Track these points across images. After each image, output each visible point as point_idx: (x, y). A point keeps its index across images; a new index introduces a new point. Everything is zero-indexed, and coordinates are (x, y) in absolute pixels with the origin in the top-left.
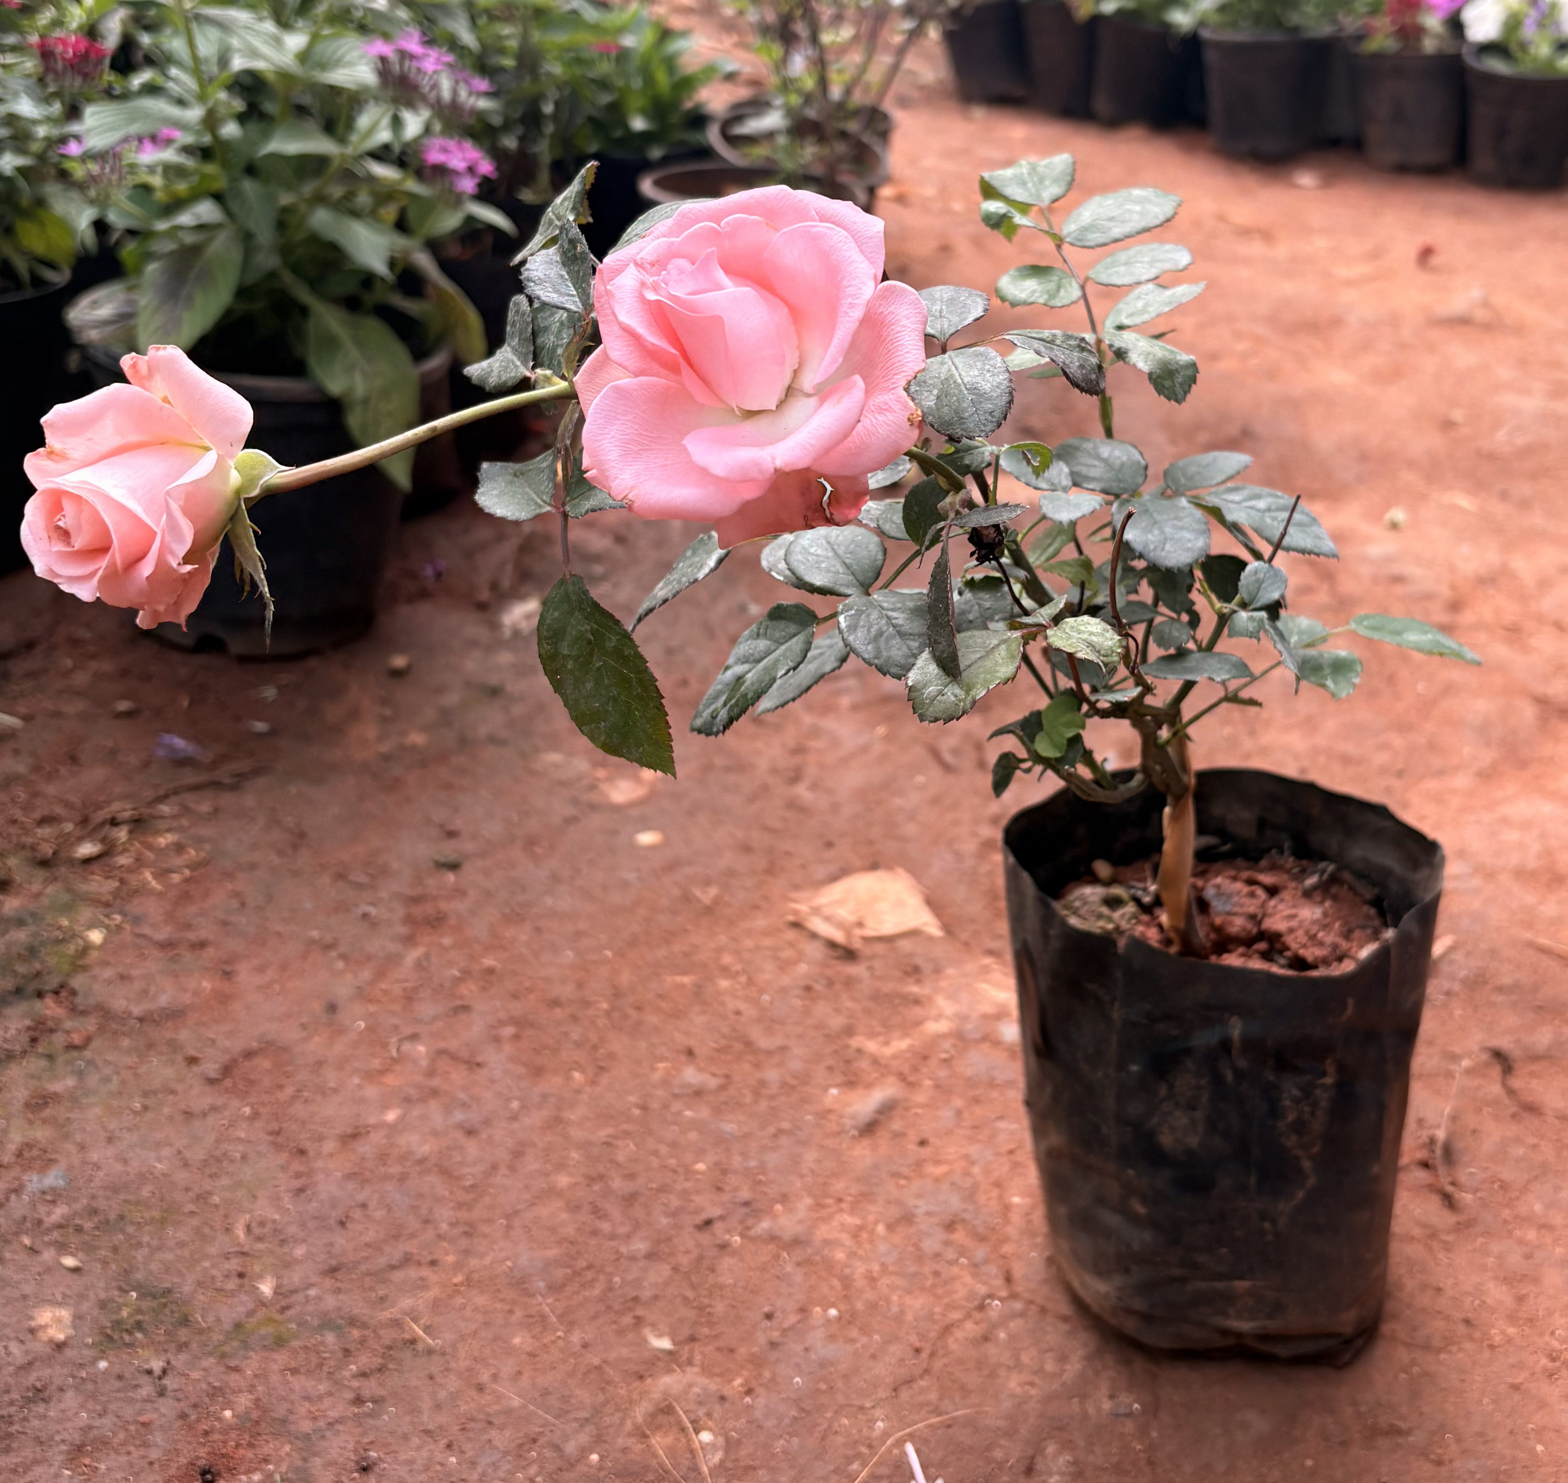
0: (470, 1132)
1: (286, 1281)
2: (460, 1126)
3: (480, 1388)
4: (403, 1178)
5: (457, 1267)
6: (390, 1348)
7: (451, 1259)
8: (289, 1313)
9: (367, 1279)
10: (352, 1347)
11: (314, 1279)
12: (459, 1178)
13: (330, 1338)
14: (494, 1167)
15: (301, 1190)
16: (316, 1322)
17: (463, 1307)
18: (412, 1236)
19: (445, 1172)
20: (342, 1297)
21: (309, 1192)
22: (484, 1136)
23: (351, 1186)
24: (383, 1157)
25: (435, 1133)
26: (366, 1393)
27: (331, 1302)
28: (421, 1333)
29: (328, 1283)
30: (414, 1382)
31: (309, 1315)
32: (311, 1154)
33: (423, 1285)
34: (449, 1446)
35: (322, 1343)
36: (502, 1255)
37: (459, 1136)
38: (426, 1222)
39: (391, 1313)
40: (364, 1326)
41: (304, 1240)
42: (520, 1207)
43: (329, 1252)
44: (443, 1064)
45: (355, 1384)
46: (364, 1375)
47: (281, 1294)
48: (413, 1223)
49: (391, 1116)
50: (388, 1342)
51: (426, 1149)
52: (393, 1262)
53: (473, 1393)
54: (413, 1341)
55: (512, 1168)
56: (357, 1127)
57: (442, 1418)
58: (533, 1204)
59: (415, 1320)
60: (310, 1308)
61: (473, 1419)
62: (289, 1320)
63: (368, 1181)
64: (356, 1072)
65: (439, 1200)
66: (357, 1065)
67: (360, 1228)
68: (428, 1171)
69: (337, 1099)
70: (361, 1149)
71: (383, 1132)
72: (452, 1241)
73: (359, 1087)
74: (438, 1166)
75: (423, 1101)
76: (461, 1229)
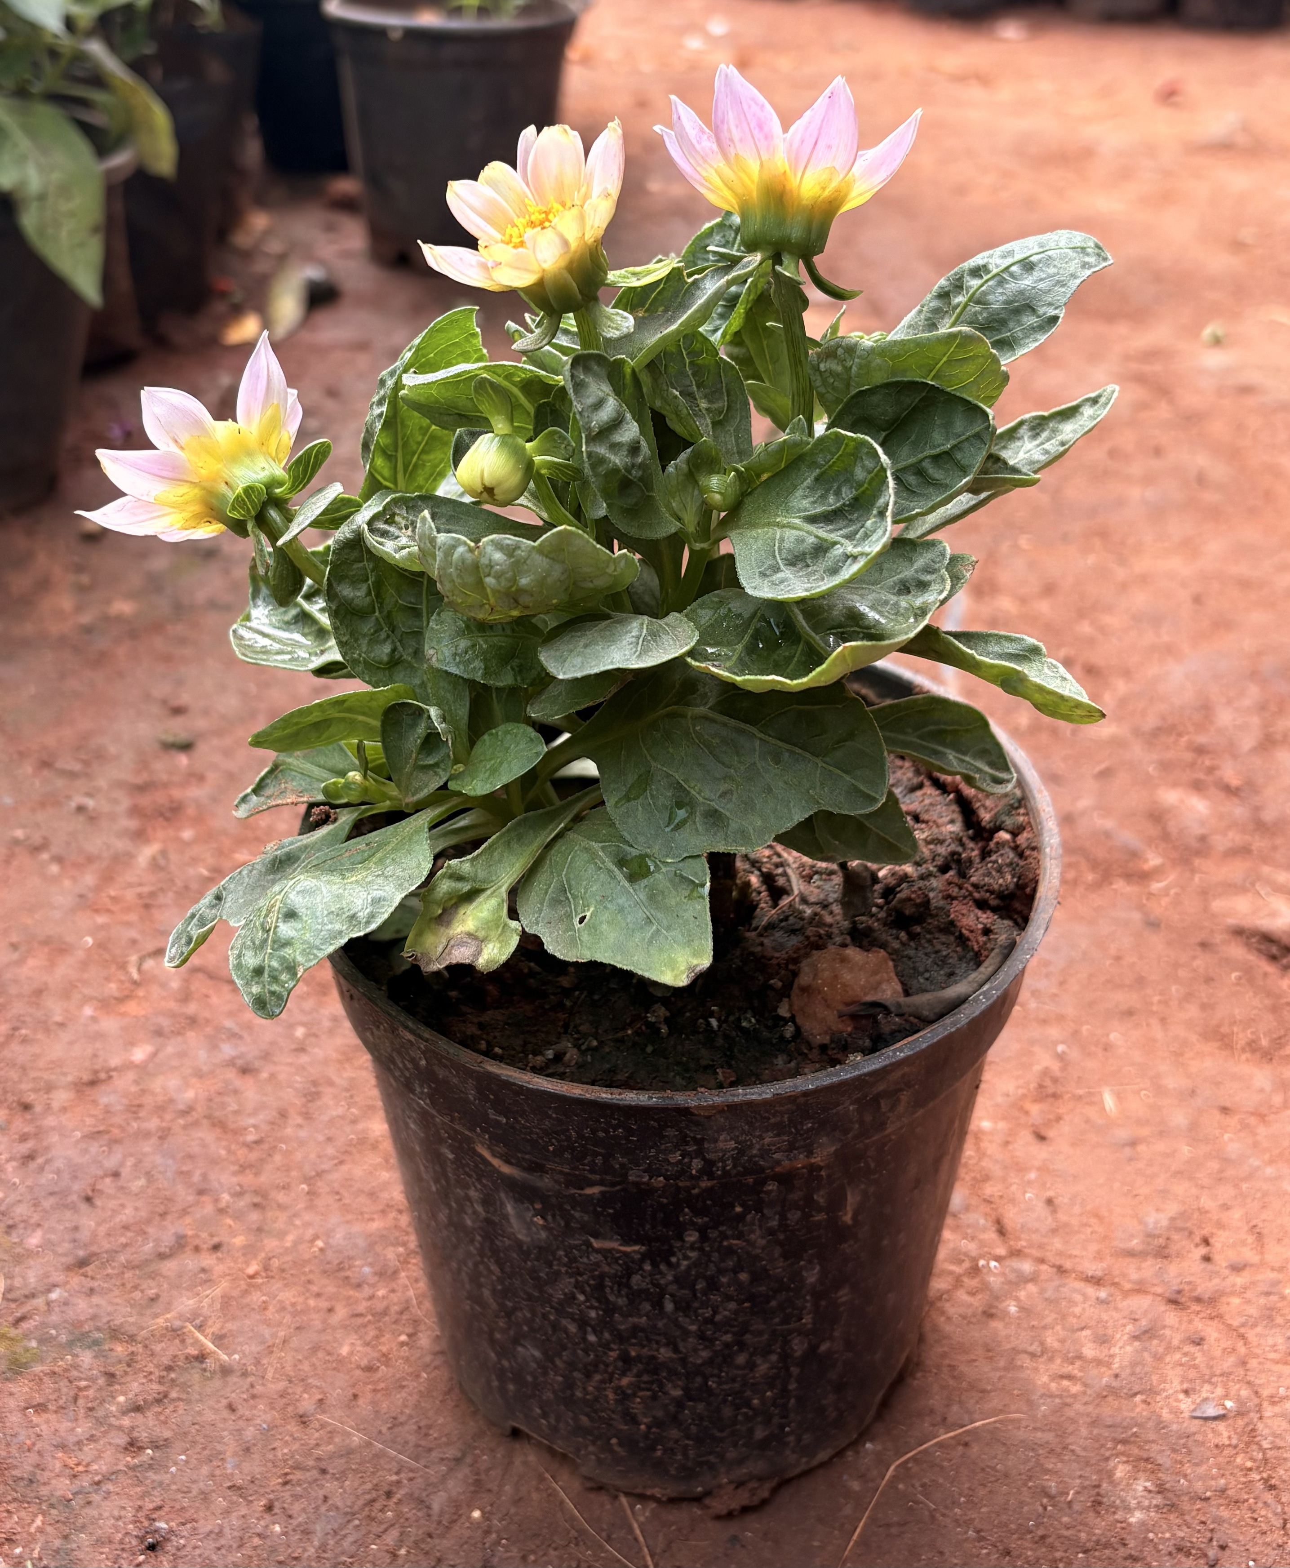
0: (245, 1071)
1: (18, 1282)
2: (231, 1063)
3: (303, 1420)
4: (164, 1135)
5: (249, 1251)
6: (169, 1369)
7: (239, 1241)
8: (25, 1325)
9: (129, 1275)
10: (118, 1370)
11: (58, 1277)
12: (238, 1132)
13: (86, 1358)
14: (283, 1114)
15: (30, 1157)
16: (63, 1338)
17: (264, 1307)
18: (185, 1212)
19: (220, 1125)
20: (95, 1300)
21: (40, 1160)
22: (264, 1075)
23: (94, 1148)
24: (134, 1109)
25: (199, 1074)
26: (143, 1436)
27: (82, 1307)
28: (211, 1346)
29: (76, 1281)
30: (209, 1416)
31: (55, 1327)
32: (38, 1109)
33: (205, 1277)
34: (269, 1508)
35: (76, 1367)
36: (310, 1232)
37: (231, 1074)
38: (201, 1192)
39: (167, 1320)
40: (132, 1338)
41: (39, 1225)
42: (325, 1166)
43: (75, 1241)
44: (199, 984)
45: (126, 1422)
46: (138, 1409)
47: (14, 1300)
48: (184, 1195)
49: (139, 1054)
50: (166, 1361)
51: (190, 1094)
52: (162, 1250)
53: (293, 1427)
54: (201, 1357)
55: (307, 1116)
56: (96, 1072)
57: (254, 1466)
58: (341, 1162)
59: (200, 1328)
60: (54, 1318)
61: (297, 1467)
62: (27, 1336)
63: (117, 1141)
64: (87, 999)
65: (214, 1162)
66: (87, 991)
67: (112, 1204)
68: (196, 1124)
69: (65, 1036)
70: (104, 1100)
71: (131, 1075)
72: (238, 1216)
73: (94, 1019)
74: (208, 1117)
75: (179, 1033)
76: (248, 1199)
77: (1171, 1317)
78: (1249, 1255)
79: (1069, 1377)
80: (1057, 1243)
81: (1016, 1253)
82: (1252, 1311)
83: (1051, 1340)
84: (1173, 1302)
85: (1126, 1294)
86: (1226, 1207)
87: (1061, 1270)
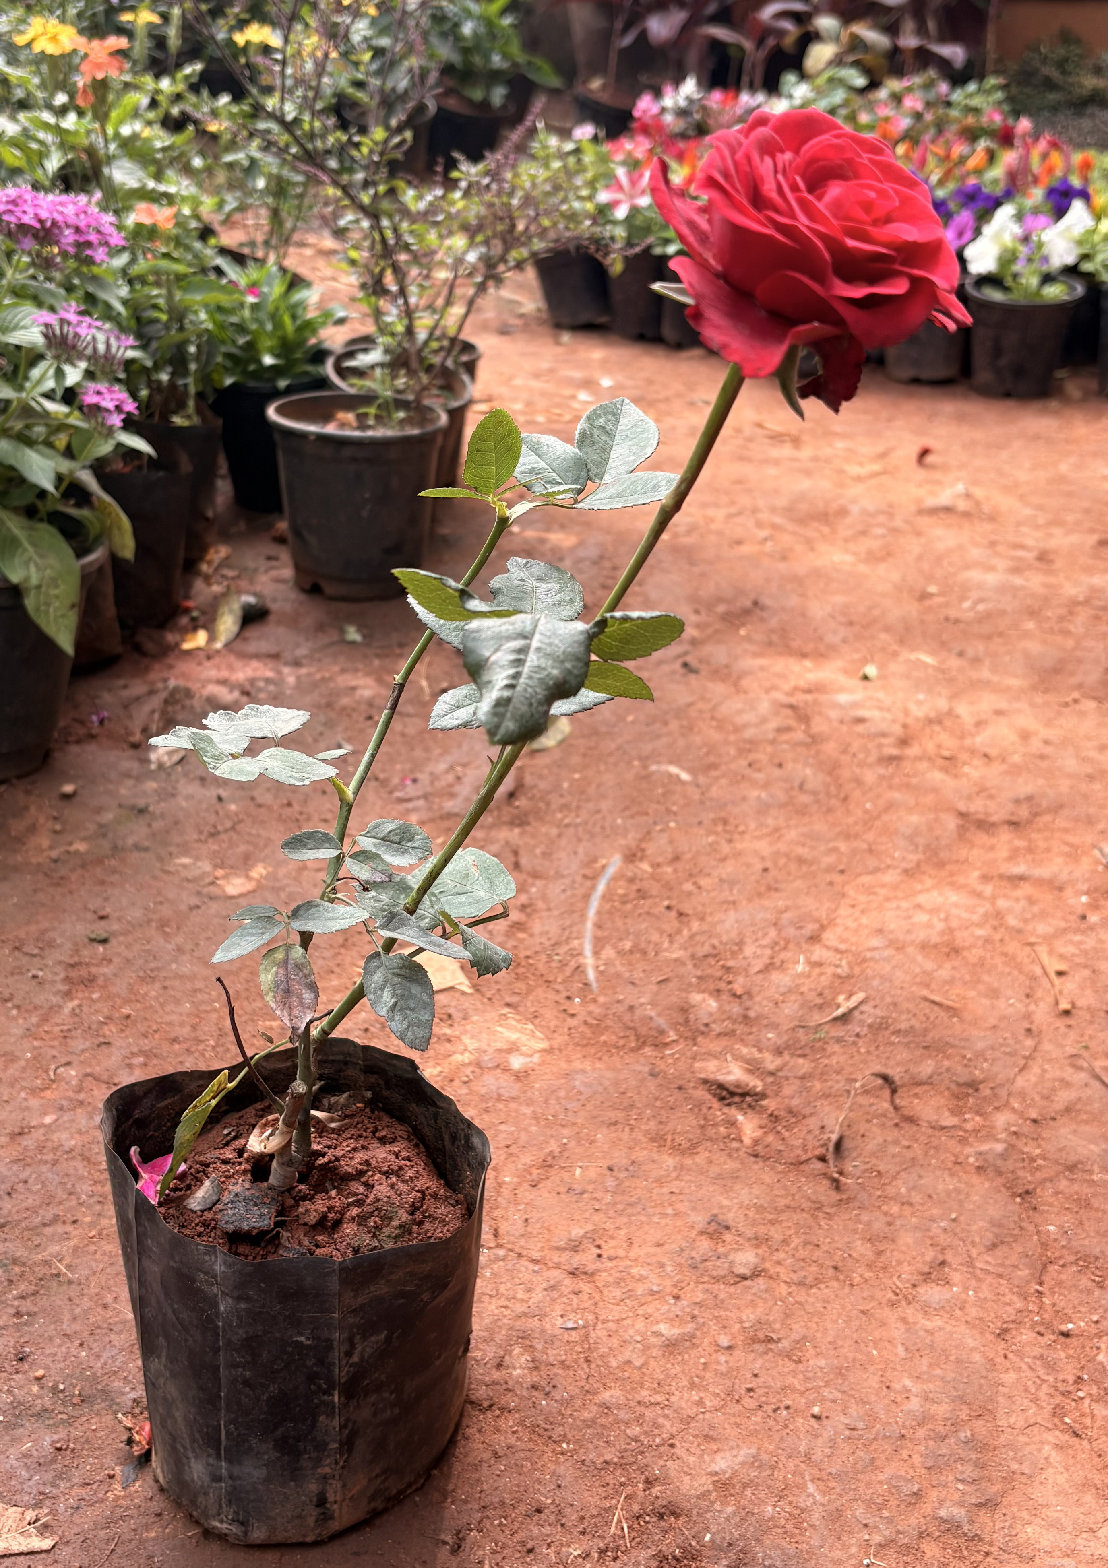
3: (105, 1307)
4: (55, 1163)
5: (92, 1225)
6: (41, 1279)
7: (88, 1219)
9: (26, 1233)
10: (15, 1279)
12: (97, 1164)
17: (95, 1252)
18: (60, 1203)
19: (87, 1160)
20: (7, 1244)
23: (15, 1168)
24: (41, 1149)
25: (80, 1132)
26: (24, 1310)
28: (64, 1270)
30: (59, 1303)
33: (67, 1236)
34: (81, 1345)
38: (70, 1194)
39: (43, 1256)
40: (24, 1264)
44: (89, 1083)
45: (16, 1303)
46: (23, 1297)
48: (61, 1194)
49: (48, 1120)
50: (40, 1276)
51: (73, 1142)
52: (45, 1221)
53: (99, 1310)
54: (59, 1275)
56: (23, 1128)
57: (77, 1326)
59: (60, 1261)
61: (99, 1327)
63: (29, 1165)
64: (23, 1088)
65: (81, 1178)
66: (24, 1084)
67: (22, 1197)
68: (74, 1158)
69: (8, 1108)
70: (25, 1143)
71: (42, 1131)
72: (89, 1207)
73: (25, 1099)
75: (74, 1109)
76: (96, 1198)
77: (568, 1281)
78: (621, 1253)
79: (506, 1307)
80: (522, 1242)
81: (499, 1246)
82: (611, 1279)
83: (502, 1289)
84: (572, 1273)
85: (549, 1268)
86: (619, 1228)
87: (520, 1255)
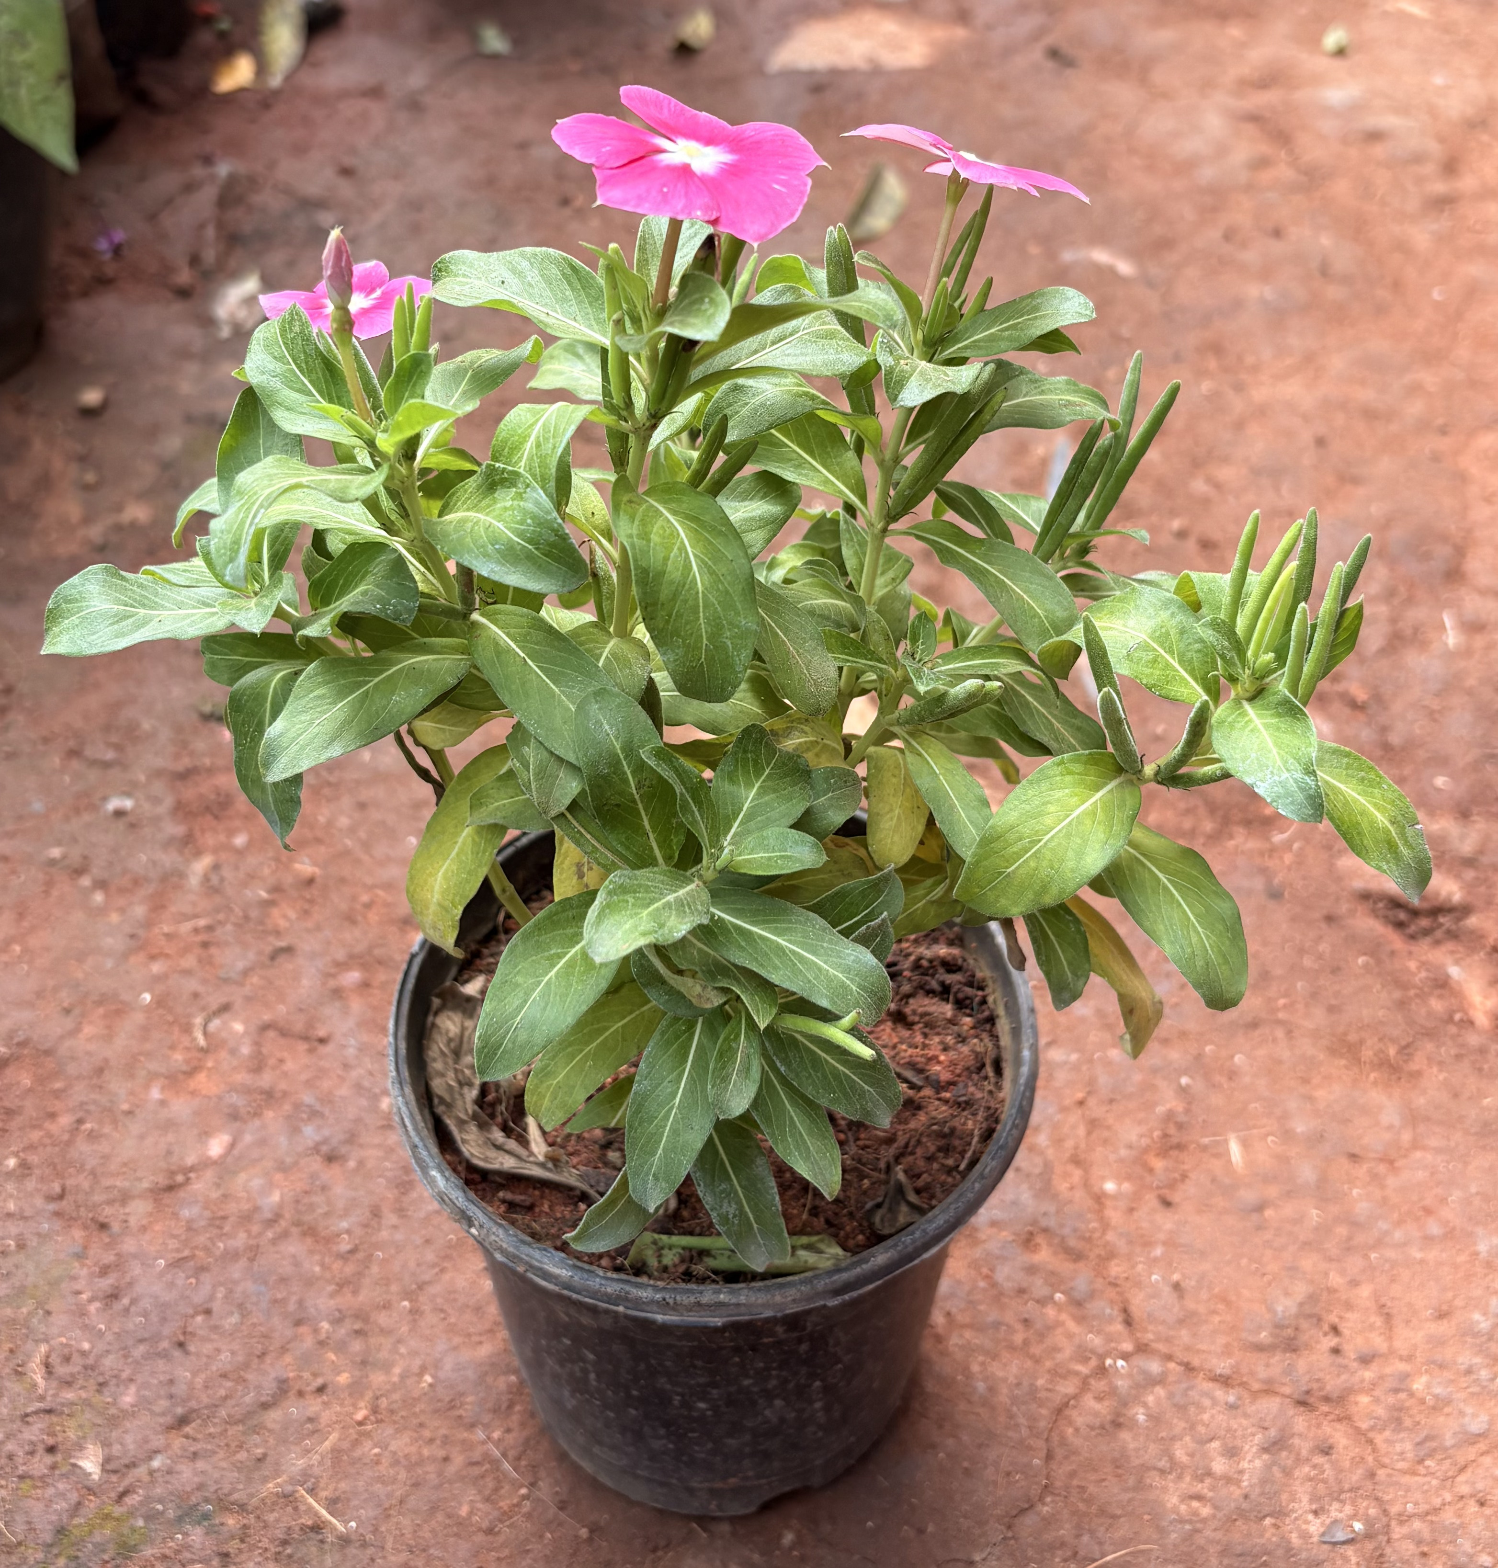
0: (331, 1158)
1: (116, 1449)
2: (316, 1149)
4: (253, 1252)
5: (356, 1388)
6: (285, 1543)
7: (343, 1378)
8: (129, 1500)
9: (232, 1431)
10: (232, 1547)
11: (158, 1441)
12: (330, 1240)
13: (196, 1535)
14: (376, 1213)
15: (113, 1296)
16: (171, 1514)
17: (377, 1461)
18: (283, 1350)
19: (310, 1232)
20: (200, 1465)
21: (126, 1301)
22: (352, 1164)
23: (180, 1278)
24: (217, 1221)
25: (283, 1168)
27: (187, 1475)
28: (324, 1512)
29: (178, 1442)
31: (160, 1501)
32: (116, 1227)
33: (313, 1427)
35: (187, 1547)
36: (417, 1362)
37: (316, 1164)
38: (298, 1323)
39: (278, 1485)
40: (242, 1508)
41: (131, 1380)
42: (426, 1277)
43: (171, 1396)
44: (272, 1044)
47: (115, 1472)
48: (281, 1328)
49: (216, 1147)
50: (280, 1534)
51: (276, 1197)
52: (263, 1399)
54: (317, 1528)
55: (401, 1212)
56: (173, 1173)
58: (443, 1270)
59: (312, 1491)
60: (159, 1491)
62: (131, 1514)
63: (203, 1269)
64: (153, 1076)
65: (309, 1282)
66: (153, 1066)
67: (207, 1348)
68: (285, 1235)
69: (135, 1128)
70: (186, 1213)
71: (209, 1175)
72: (341, 1347)
73: (163, 1103)
74: (298, 1224)
75: (257, 1114)
76: (350, 1325)
77: (1300, 1422)
78: (1379, 1342)
79: (1199, 1497)
80: (1184, 1335)
81: (1142, 1349)
82: (1380, 1411)
83: (1180, 1454)
84: (1302, 1403)
85: (1255, 1395)
86: (1354, 1283)
87: (1189, 1368)
